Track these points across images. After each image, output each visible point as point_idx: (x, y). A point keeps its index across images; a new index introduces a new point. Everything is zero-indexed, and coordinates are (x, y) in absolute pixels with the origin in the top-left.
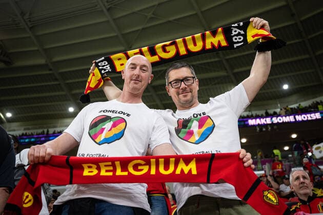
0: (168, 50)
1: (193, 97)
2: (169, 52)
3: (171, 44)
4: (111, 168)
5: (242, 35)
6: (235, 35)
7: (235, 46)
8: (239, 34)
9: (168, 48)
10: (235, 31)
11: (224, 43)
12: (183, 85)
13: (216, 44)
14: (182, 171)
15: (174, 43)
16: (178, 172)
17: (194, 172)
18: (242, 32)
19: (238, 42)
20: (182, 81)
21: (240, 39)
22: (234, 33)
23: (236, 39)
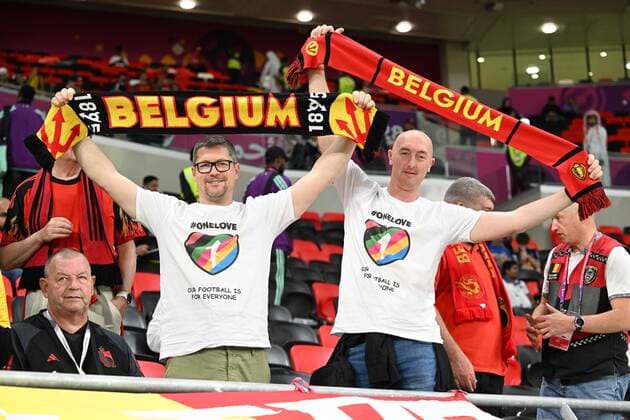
0: (206, 113)
1: (225, 188)
2: (207, 117)
3: (213, 105)
4: (417, 86)
5: (323, 113)
6: (312, 112)
7: (311, 128)
8: (318, 111)
9: (206, 111)
10: (314, 105)
11: (294, 122)
12: (214, 171)
13: (282, 121)
14: (485, 122)
15: (218, 104)
16: (481, 121)
17: (497, 128)
18: (323, 109)
19: (315, 124)
20: (213, 164)
21: (319, 118)
22: (312, 108)
23: (313, 118)
